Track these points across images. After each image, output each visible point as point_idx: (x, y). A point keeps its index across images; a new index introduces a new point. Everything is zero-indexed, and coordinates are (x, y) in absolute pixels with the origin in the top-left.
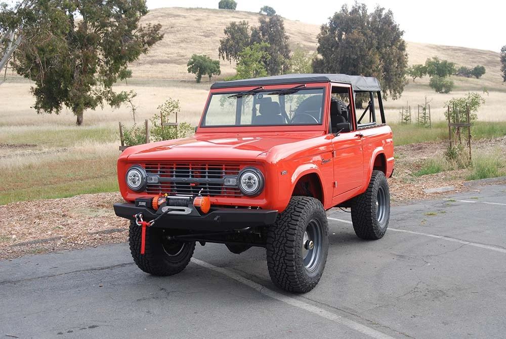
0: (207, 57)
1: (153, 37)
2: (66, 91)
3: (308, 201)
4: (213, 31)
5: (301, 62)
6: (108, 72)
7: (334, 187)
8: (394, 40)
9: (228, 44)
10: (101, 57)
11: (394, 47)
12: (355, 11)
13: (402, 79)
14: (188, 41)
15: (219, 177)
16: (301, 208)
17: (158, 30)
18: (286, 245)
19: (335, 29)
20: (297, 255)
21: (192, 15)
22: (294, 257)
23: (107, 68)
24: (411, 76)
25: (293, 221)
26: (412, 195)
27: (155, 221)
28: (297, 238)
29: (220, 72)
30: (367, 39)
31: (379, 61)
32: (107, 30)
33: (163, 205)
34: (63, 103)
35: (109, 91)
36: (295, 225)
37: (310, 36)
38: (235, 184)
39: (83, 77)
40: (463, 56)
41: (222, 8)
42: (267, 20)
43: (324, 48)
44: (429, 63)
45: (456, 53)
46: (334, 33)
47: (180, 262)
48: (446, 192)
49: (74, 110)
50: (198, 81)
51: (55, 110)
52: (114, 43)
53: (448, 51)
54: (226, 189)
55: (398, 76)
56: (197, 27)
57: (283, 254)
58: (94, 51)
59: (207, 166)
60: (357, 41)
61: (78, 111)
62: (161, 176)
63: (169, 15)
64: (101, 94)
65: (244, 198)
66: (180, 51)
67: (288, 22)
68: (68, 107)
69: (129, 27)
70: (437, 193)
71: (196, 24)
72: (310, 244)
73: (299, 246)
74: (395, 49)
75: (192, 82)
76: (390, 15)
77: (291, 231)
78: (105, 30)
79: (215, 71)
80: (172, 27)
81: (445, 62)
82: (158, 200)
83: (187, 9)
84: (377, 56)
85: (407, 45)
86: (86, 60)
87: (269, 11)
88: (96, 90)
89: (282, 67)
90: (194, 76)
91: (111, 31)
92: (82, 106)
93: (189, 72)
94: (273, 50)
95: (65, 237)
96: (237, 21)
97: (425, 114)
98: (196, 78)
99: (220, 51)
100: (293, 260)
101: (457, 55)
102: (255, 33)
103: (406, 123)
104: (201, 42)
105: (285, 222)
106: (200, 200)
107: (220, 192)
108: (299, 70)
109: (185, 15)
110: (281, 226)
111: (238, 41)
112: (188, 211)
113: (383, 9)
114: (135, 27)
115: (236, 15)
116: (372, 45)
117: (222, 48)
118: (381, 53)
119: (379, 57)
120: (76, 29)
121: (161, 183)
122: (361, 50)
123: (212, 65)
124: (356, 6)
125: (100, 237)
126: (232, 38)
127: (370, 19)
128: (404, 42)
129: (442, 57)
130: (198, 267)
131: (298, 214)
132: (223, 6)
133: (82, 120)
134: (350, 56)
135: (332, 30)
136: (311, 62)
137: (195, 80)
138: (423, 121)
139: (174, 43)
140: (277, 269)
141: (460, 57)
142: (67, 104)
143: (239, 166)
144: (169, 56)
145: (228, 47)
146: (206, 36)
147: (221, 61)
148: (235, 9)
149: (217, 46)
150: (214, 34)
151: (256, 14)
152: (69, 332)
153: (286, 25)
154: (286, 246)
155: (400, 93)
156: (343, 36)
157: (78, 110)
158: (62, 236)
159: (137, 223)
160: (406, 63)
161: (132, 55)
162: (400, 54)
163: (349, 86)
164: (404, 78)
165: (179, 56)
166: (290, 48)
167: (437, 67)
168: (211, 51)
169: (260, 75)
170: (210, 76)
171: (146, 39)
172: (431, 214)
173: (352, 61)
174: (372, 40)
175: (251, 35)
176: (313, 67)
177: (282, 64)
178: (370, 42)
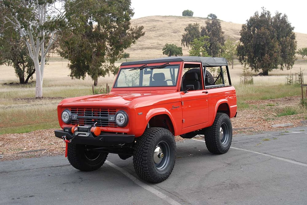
0: (174, 45)
1: (139, 34)
2: (88, 66)
3: (158, 130)
5: (231, 47)
6: (112, 55)
7: (183, 122)
8: (288, 33)
9: (187, 37)
10: (108, 46)
11: (287, 37)
12: (263, 15)
13: (293, 57)
14: (164, 35)
15: (106, 116)
16: (153, 134)
17: (142, 29)
18: (142, 155)
19: (251, 26)
20: (149, 161)
21: (166, 20)
22: (147, 162)
23: (112, 53)
24: (301, 55)
25: (147, 141)
27: (72, 140)
28: (148, 151)
29: (182, 54)
30: (271, 33)
31: (278, 46)
32: (112, 30)
33: (76, 131)
34: (87, 73)
35: (112, 66)
36: (148, 144)
38: (114, 120)
39: (97, 58)
41: (184, 15)
42: (211, 22)
43: (244, 39)
46: (250, 29)
48: (287, 127)
49: (92, 77)
51: (81, 77)
52: (115, 38)
54: (110, 122)
55: (290, 55)
56: (169, 27)
57: (141, 161)
58: (104, 42)
59: (100, 110)
60: (264, 34)
62: (78, 115)
63: (153, 20)
64: (108, 68)
65: (118, 128)
66: (158, 42)
67: (225, 23)
68: (89, 76)
69: (124, 28)
70: (280, 127)
71: (168, 25)
72: (161, 155)
73: (150, 156)
74: (288, 39)
76: (286, 18)
78: (110, 30)
79: (179, 53)
80: (154, 28)
82: (74, 128)
83: (163, 17)
84: (277, 43)
85: (296, 36)
86: (99, 48)
87: (214, 17)
88: (105, 65)
89: (220, 50)
90: (166, 56)
91: (114, 31)
92: (97, 75)
93: (164, 54)
94: (214, 40)
95: (47, 149)
96: (193, 23)
97: (300, 79)
99: (182, 41)
100: (146, 164)
102: (203, 30)
103: (290, 84)
104: (171, 36)
105: (143, 142)
106: (94, 129)
107: (107, 125)
108: (229, 52)
109: (162, 20)
111: (193, 35)
112: (87, 134)
113: (281, 14)
114: (128, 28)
115: (193, 20)
116: (273, 36)
117: (183, 39)
118: (280, 41)
119: (278, 44)
120: (93, 30)
121: (78, 119)
122: (267, 39)
123: (177, 50)
124: (264, 12)
126: (189, 33)
127: (273, 20)
128: (294, 34)
131: (151, 137)
132: (185, 14)
133: (97, 83)
134: (260, 43)
135: (249, 27)
136: (236, 47)
138: (299, 83)
139: (155, 37)
140: (139, 169)
142: (89, 74)
143: (115, 110)
144: (153, 44)
145: (187, 39)
146: (174, 32)
147: (183, 47)
148: (192, 16)
149: (181, 38)
150: (179, 31)
151: (205, 19)
152: (18, 198)
153: (222, 25)
155: (292, 66)
156: (256, 31)
157: (94, 77)
158: (46, 148)
160: (296, 47)
161: (127, 44)
162: (292, 41)
163: (200, 63)
164: (295, 56)
165: (158, 45)
166: (225, 39)
168: (177, 42)
171: (135, 35)
172: (266, 140)
173: (261, 46)
174: (273, 33)
175: (200, 31)
176: (238, 50)
177: (220, 49)
178: (272, 34)
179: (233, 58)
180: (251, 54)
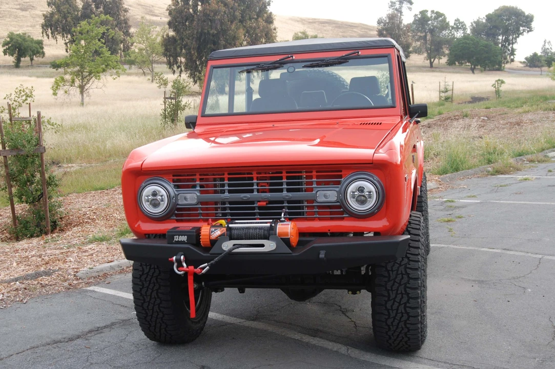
0: (27, 35)
4: (31, 4)
5: (147, 39)
8: (260, 11)
9: (54, 19)
11: (260, 19)
15: (306, 190)
29: (43, 53)
30: (229, 10)
31: (243, 37)
37: (152, 9)
38: (335, 199)
40: (331, 29)
43: (177, 22)
45: (324, 26)
46: (188, 4)
50: (17, 65)
53: (315, 24)
54: (319, 207)
59: (284, 175)
60: (216, 13)
62: (202, 192)
65: (347, 220)
74: (262, 23)
75: (9, 67)
77: (412, 265)
79: (38, 52)
82: (211, 231)
84: (241, 30)
85: (275, 17)
89: (122, 46)
90: (11, 59)
93: (5, 54)
98: (14, 62)
99: (43, 28)
101: (325, 28)
102: (87, 5)
104: (16, 17)
106: (288, 228)
108: (144, 50)
111: (65, 15)
112: (270, 246)
116: (235, 18)
117: (46, 23)
118: (245, 27)
119: (243, 32)
122: (222, 24)
123: (34, 45)
125: (23, 286)
126: (57, 11)
128: (271, 13)
130: (220, 324)
134: (208, 31)
136: (159, 39)
137: (13, 64)
141: (328, 31)
145: (52, 23)
146: (23, 10)
147: (45, 40)
149: (38, 22)
150: (33, 7)
154: (408, 287)
156: (199, 8)
159: (175, 270)
160: (275, 39)
162: (268, 27)
166: (130, 23)
168: (30, 29)
169: (102, 55)
170: (32, 59)
173: (211, 37)
174: (234, 12)
175: (81, 7)
176: (165, 45)
177: (121, 42)
178: (232, 14)
179: (152, 60)
180: (192, 52)
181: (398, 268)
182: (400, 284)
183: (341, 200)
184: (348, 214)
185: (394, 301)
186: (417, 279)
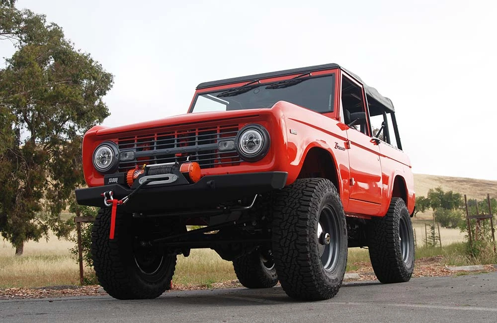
6: (57, 198)
7: (351, 184)
10: (50, 179)
15: (212, 142)
26: (434, 272)
27: (129, 198)
33: (140, 176)
35: (56, 220)
36: (308, 201)
38: (233, 147)
39: (26, 201)
44: (432, 195)
45: (462, 185)
47: (156, 283)
48: (475, 271)
49: (13, 241)
52: (66, 162)
53: (452, 183)
54: (221, 155)
58: (41, 171)
59: (197, 131)
61: (17, 241)
62: (138, 150)
64: (47, 223)
68: (6, 239)
72: (326, 237)
78: (56, 148)
81: (450, 194)
82: (134, 174)
86: (31, 183)
91: (62, 149)
92: (23, 236)
97: (433, 234)
101: (463, 187)
106: (188, 167)
110: (290, 203)
112: (173, 178)
121: (137, 159)
129: (446, 190)
138: (432, 243)
142: (4, 235)
143: (237, 125)
154: (297, 226)
159: (105, 202)
163: (362, 86)
167: (442, 199)
181: (291, 211)
182: (291, 224)
183: (236, 147)
184: (243, 159)
185: (286, 239)
186: (306, 219)
